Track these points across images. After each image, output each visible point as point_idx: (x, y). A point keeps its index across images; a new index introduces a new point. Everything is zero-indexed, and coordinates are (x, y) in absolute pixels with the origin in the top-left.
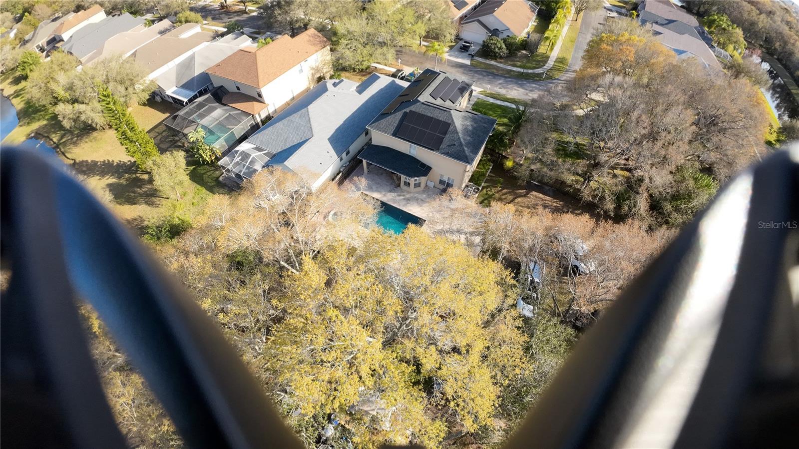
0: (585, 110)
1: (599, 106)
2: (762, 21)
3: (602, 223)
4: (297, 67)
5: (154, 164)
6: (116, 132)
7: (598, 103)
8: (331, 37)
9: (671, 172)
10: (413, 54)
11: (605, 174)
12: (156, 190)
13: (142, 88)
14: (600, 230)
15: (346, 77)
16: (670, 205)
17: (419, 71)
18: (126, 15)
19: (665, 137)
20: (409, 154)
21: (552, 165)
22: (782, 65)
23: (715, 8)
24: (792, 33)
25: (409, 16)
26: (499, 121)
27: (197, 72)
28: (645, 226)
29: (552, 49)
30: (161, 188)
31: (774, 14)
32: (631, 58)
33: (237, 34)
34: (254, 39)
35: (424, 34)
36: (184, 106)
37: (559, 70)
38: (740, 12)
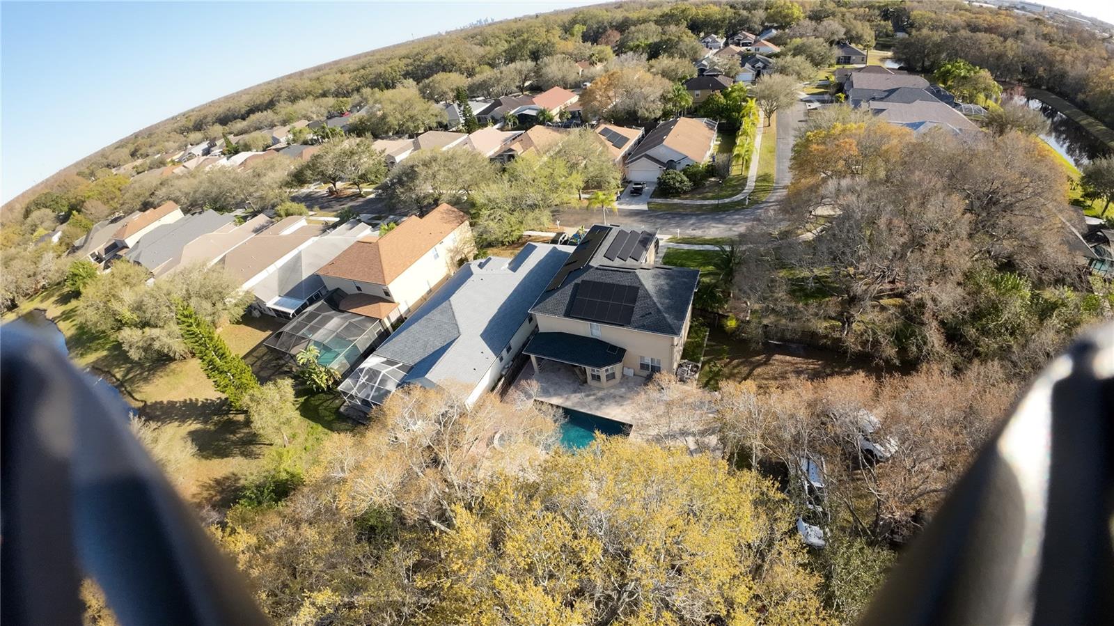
0: (814, 231)
1: (831, 223)
2: (1011, 49)
3: (887, 379)
4: (431, 253)
5: (252, 400)
6: (200, 361)
7: (829, 219)
8: (468, 209)
9: (959, 284)
10: (573, 211)
11: (869, 309)
12: (255, 435)
13: (234, 301)
14: (887, 391)
15: (494, 255)
16: (973, 327)
17: (585, 230)
18: (210, 213)
19: (934, 239)
20: (590, 336)
21: (792, 314)
22: (1057, 94)
23: (944, 55)
24: (1055, 48)
25: (561, 168)
26: (702, 270)
27: (306, 274)
28: (948, 370)
29: (747, 168)
30: (261, 431)
31: (1023, 34)
32: (855, 151)
33: (352, 223)
34: (374, 226)
35: (582, 185)
36: (290, 319)
37: (764, 190)
38: (979, 49)
